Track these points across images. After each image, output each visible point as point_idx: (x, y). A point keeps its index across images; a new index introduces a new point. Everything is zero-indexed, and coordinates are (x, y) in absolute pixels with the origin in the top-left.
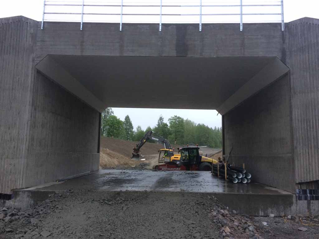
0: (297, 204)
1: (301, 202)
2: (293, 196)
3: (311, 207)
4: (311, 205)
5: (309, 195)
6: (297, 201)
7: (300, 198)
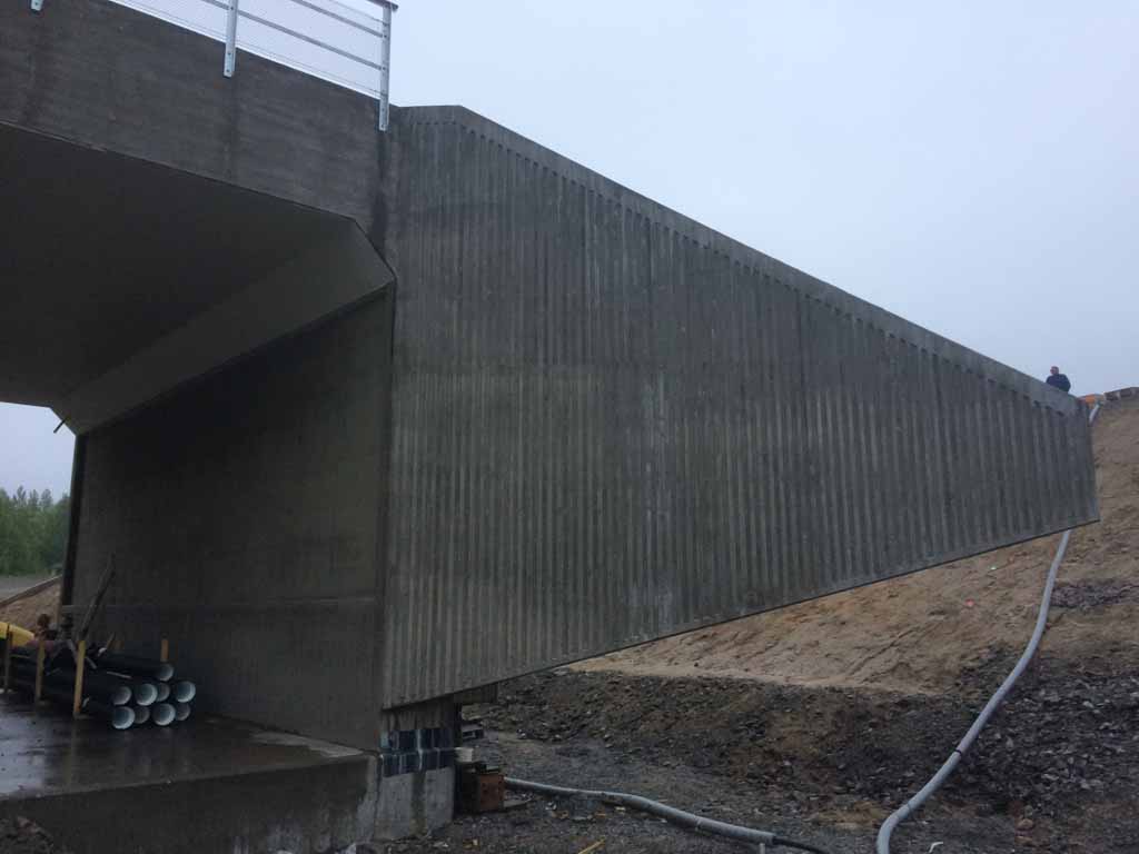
0: (379, 794)
1: (393, 781)
2: (365, 762)
3: (425, 795)
4: (426, 787)
5: (421, 751)
6: (379, 780)
7: (390, 769)
